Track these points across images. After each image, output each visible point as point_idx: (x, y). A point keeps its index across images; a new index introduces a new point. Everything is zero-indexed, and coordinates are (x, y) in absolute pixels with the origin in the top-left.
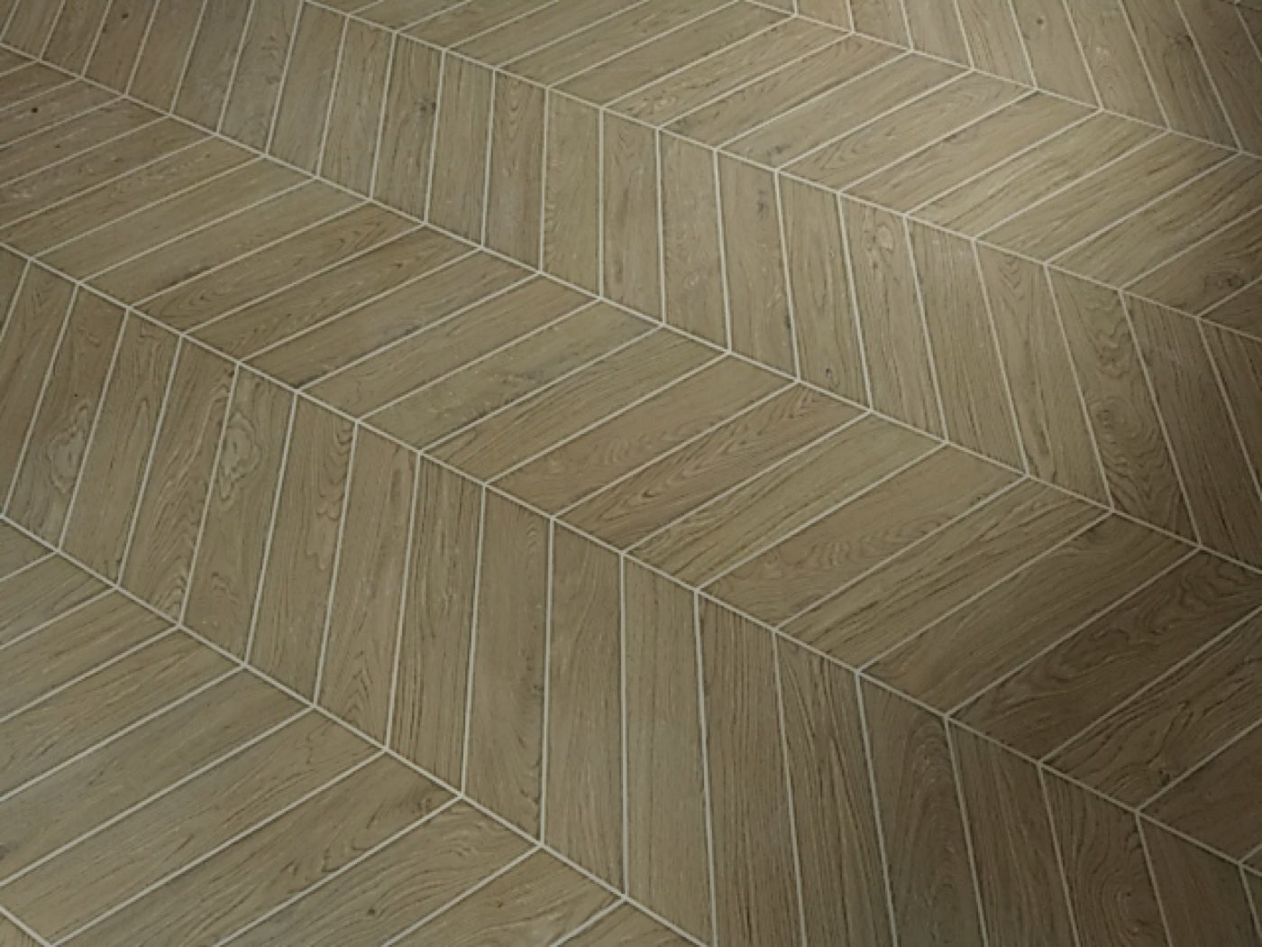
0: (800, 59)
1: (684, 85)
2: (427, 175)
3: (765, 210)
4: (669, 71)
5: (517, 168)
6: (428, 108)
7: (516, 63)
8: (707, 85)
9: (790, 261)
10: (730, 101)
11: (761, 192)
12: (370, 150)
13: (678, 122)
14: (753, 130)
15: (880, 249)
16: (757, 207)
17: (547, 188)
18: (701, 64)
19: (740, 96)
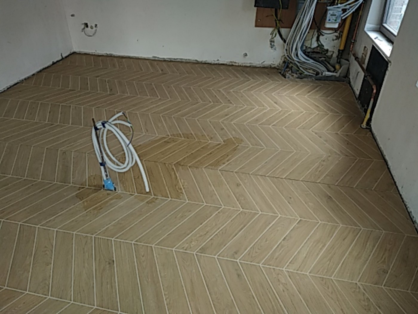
0: (230, 221)
1: (198, 236)
2: (116, 291)
3: (240, 276)
4: (191, 232)
5: (150, 280)
6: (111, 263)
7: (139, 239)
8: (205, 234)
9: (256, 295)
10: (214, 238)
11: (236, 270)
12: (92, 285)
13: (200, 249)
14: (225, 247)
15: (282, 284)
16: (237, 276)
17: (163, 285)
18: (201, 227)
19: (216, 236)
